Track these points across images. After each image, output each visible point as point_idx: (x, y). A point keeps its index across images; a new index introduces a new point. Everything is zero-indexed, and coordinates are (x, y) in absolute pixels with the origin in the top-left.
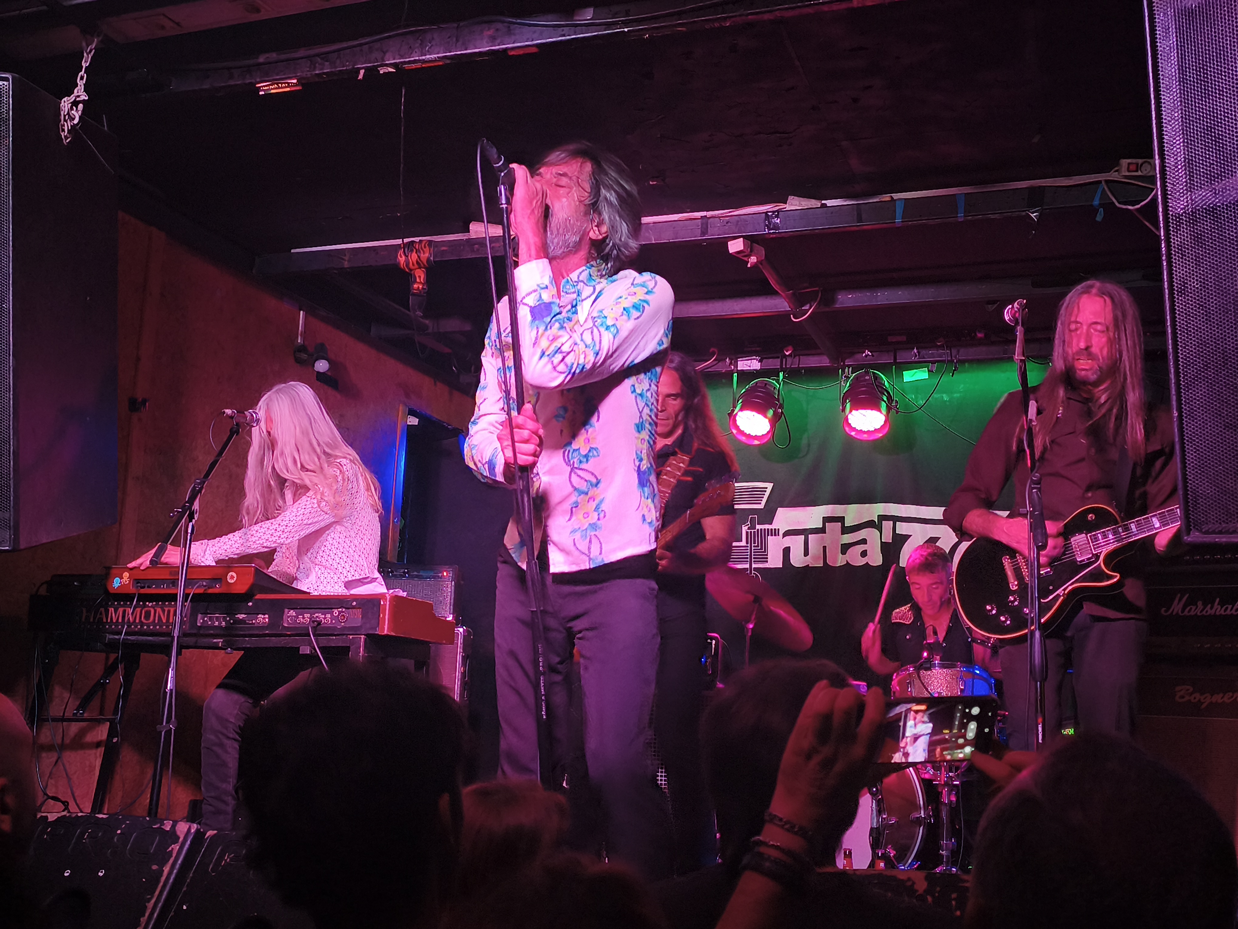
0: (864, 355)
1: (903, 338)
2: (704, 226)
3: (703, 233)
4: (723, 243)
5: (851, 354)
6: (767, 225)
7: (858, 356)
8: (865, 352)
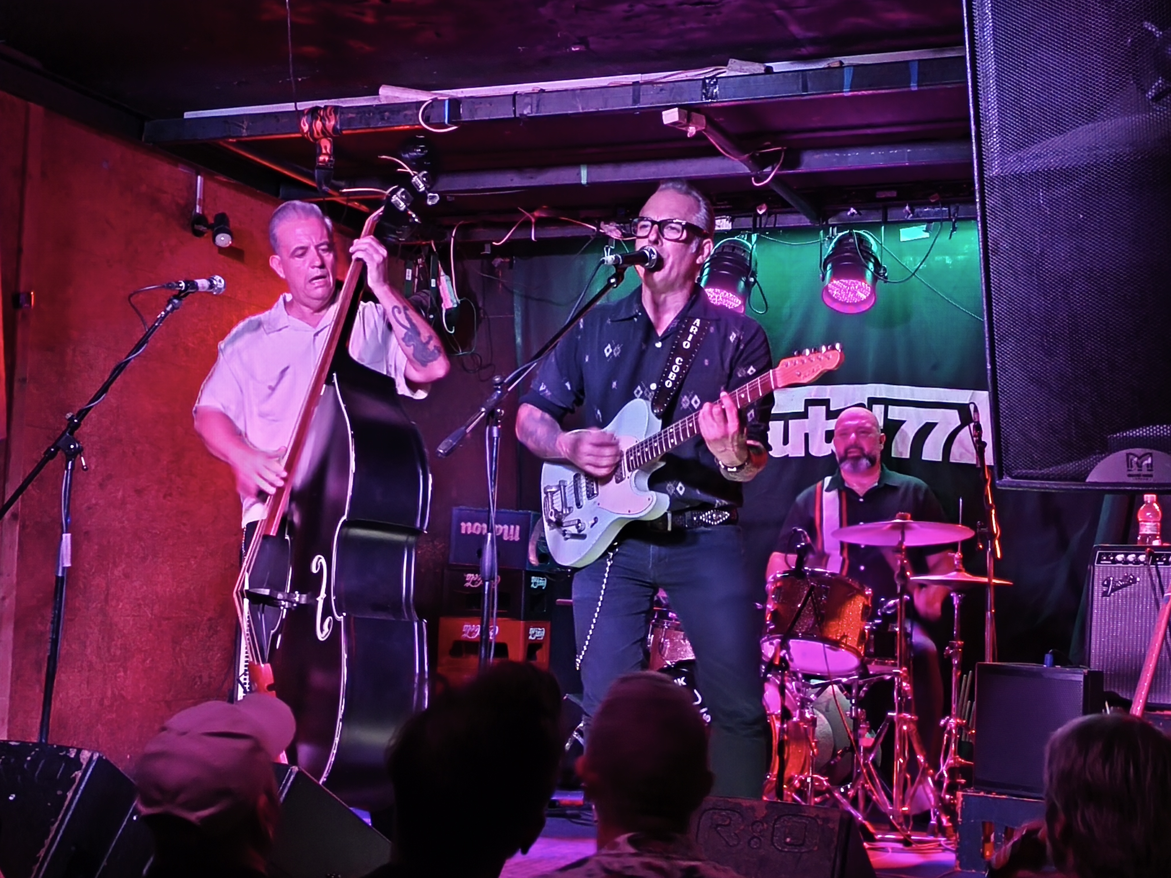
0: (849, 213)
1: (894, 194)
2: (636, 93)
3: (636, 101)
4: (656, 113)
5: (835, 213)
6: (704, 94)
7: (842, 214)
8: (849, 210)
